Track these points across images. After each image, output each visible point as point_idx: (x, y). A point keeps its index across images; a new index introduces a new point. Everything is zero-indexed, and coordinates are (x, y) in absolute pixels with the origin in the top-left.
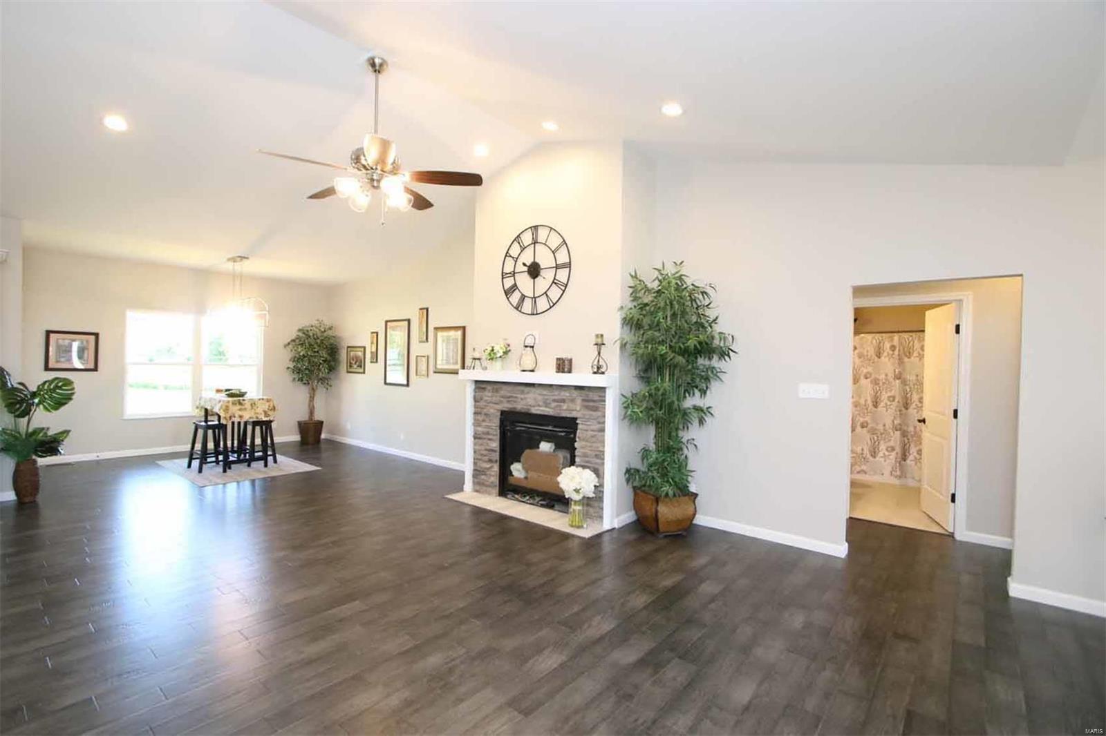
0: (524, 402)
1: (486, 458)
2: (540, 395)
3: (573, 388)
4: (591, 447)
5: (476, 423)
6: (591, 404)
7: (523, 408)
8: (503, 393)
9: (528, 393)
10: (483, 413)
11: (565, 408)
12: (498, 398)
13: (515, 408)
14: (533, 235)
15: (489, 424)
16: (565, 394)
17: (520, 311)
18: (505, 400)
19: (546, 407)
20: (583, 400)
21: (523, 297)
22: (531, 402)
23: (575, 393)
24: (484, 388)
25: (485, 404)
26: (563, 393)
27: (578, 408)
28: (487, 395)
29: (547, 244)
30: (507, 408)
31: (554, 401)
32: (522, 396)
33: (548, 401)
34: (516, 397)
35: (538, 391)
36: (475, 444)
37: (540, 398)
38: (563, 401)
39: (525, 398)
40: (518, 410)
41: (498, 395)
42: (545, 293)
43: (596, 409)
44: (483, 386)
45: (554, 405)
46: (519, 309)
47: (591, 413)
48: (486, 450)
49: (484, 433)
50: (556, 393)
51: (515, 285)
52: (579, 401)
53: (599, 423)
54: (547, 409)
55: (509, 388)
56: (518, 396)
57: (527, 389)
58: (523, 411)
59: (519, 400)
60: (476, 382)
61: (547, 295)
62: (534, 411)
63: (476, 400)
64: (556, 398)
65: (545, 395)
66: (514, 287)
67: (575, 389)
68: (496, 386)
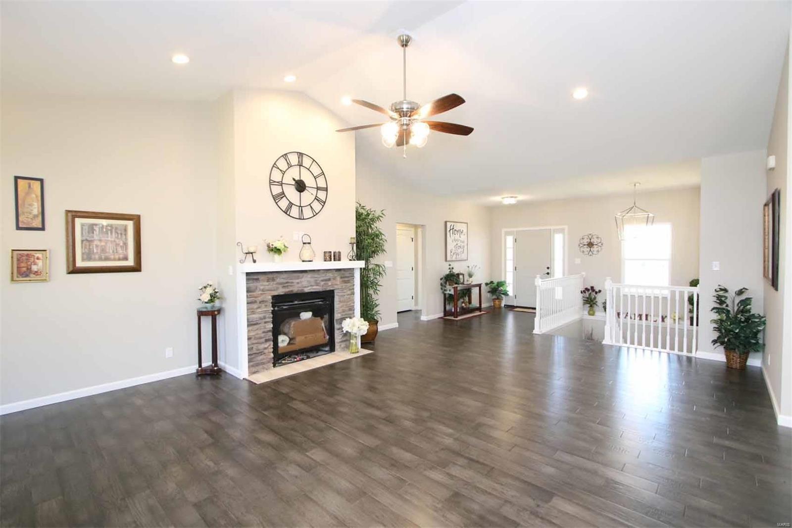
0: (300, 285)
1: (263, 340)
2: (311, 278)
3: (334, 271)
4: (346, 305)
5: (250, 311)
6: (346, 279)
7: (298, 290)
8: (278, 280)
9: (302, 278)
10: (258, 301)
11: (330, 284)
12: (274, 286)
13: (292, 291)
14: (299, 158)
15: (266, 309)
16: (330, 275)
17: (289, 215)
18: (280, 286)
19: (317, 285)
20: (341, 278)
21: (291, 204)
22: (305, 283)
23: (336, 274)
24: (257, 279)
25: (260, 292)
26: (328, 275)
27: (338, 283)
28: (263, 284)
29: (310, 169)
30: (282, 292)
31: (322, 281)
32: (297, 281)
33: (318, 282)
34: (292, 283)
35: (309, 275)
36: (249, 331)
37: (312, 280)
38: (329, 280)
39: (301, 282)
40: (295, 292)
41: (275, 282)
42: (310, 205)
43: (348, 282)
44: (255, 277)
45: (322, 283)
46: (288, 213)
47: (346, 284)
48: (264, 332)
49: (261, 319)
50: (323, 275)
51: (283, 193)
52: (338, 279)
53: (350, 290)
54: (318, 287)
55: (285, 276)
56: (294, 281)
57: (301, 275)
58: (299, 292)
59: (295, 284)
60: (248, 274)
61: (311, 207)
62: (307, 290)
63: (249, 290)
64: (325, 278)
65: (316, 277)
66: (282, 195)
67: (336, 271)
68: (270, 276)
